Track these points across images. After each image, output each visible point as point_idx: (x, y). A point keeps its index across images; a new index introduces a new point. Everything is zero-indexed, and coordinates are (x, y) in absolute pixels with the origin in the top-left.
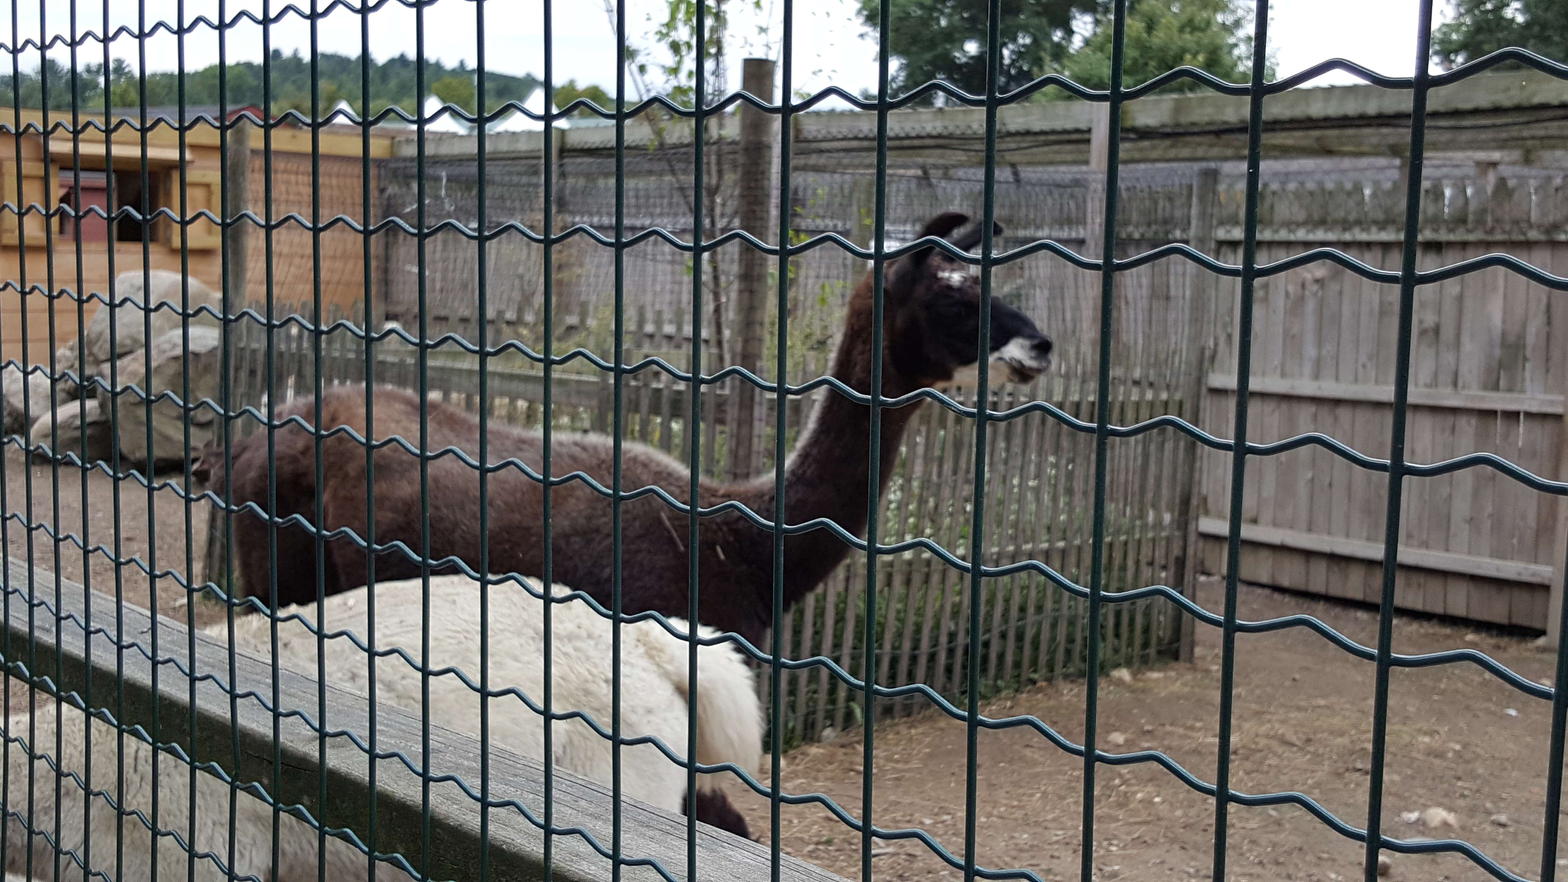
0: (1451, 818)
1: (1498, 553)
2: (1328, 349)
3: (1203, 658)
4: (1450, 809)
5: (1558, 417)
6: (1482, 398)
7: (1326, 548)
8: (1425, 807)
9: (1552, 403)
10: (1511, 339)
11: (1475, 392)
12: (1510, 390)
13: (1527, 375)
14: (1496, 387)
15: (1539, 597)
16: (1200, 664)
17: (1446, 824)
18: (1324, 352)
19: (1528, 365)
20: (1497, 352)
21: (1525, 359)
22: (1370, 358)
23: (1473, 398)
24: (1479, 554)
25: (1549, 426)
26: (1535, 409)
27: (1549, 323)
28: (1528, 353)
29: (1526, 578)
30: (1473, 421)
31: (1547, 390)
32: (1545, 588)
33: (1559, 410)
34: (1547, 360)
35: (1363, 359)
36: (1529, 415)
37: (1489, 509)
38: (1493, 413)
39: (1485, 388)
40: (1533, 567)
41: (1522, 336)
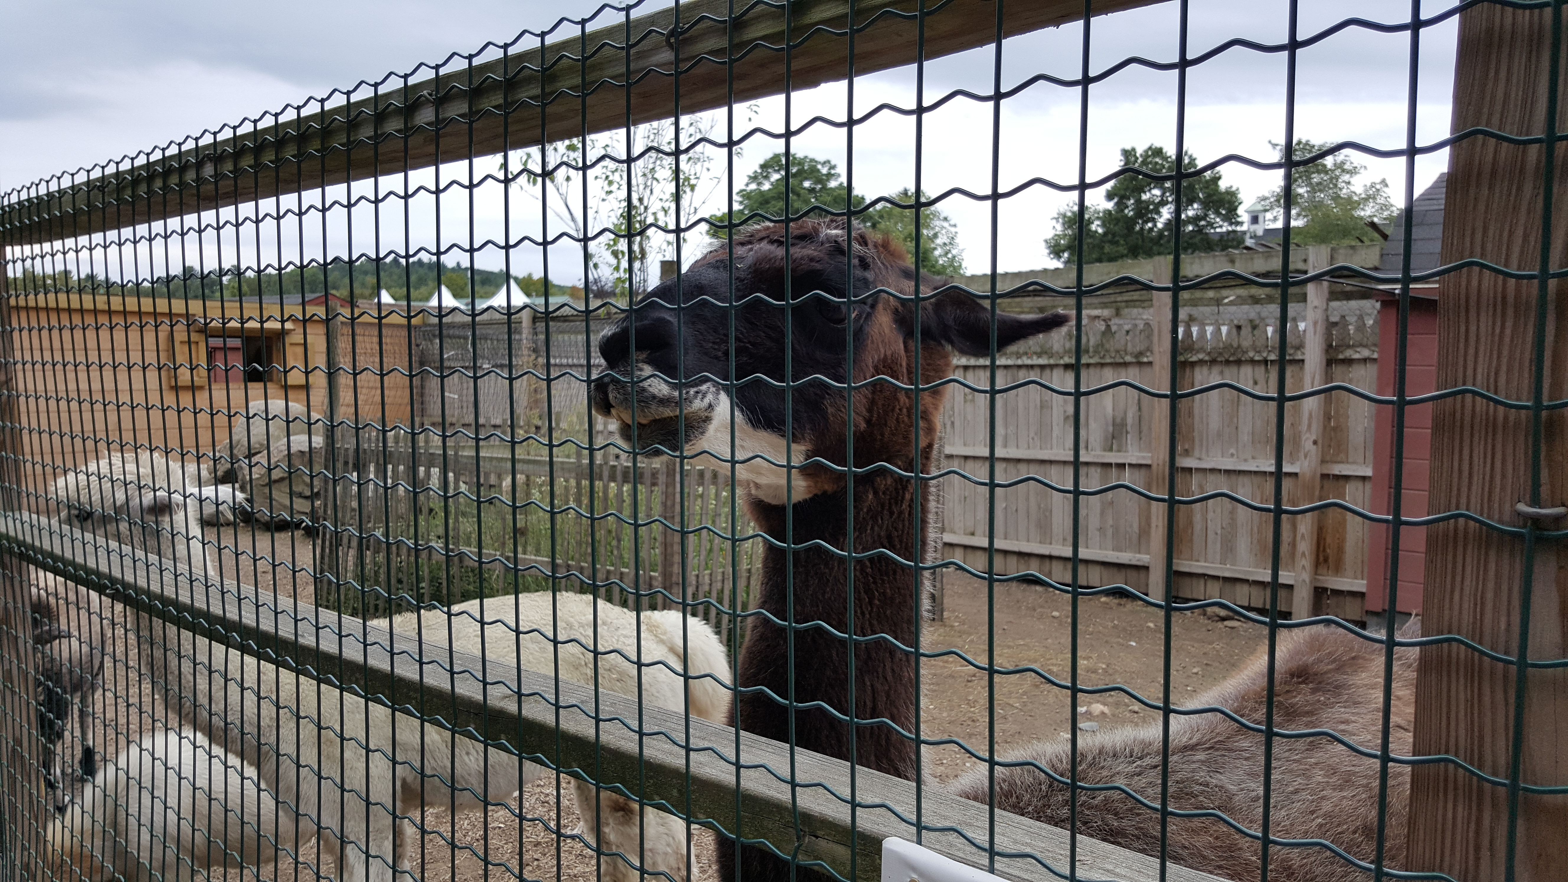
0: (1106, 709)
1: (1116, 549)
2: (1012, 429)
3: (949, 618)
4: (1104, 704)
5: (1148, 466)
6: (1103, 456)
7: (1016, 549)
8: (1090, 703)
9: (1144, 458)
10: (1118, 420)
11: (1099, 452)
12: (1119, 451)
13: (1129, 442)
14: (1111, 450)
15: (1143, 574)
16: (947, 622)
17: (1103, 713)
18: (1009, 431)
19: (1129, 436)
20: (1111, 429)
21: (1127, 432)
22: (1036, 434)
23: (1098, 456)
24: (1106, 549)
25: (1143, 471)
26: (1134, 462)
27: (1140, 409)
28: (1129, 428)
29: (1134, 562)
30: (1099, 470)
31: (1140, 450)
32: (1146, 568)
33: (1149, 462)
34: (1140, 432)
35: (1032, 434)
36: (1130, 465)
37: (1111, 522)
38: (1109, 465)
39: (1105, 450)
40: (1138, 556)
41: (1124, 419)
